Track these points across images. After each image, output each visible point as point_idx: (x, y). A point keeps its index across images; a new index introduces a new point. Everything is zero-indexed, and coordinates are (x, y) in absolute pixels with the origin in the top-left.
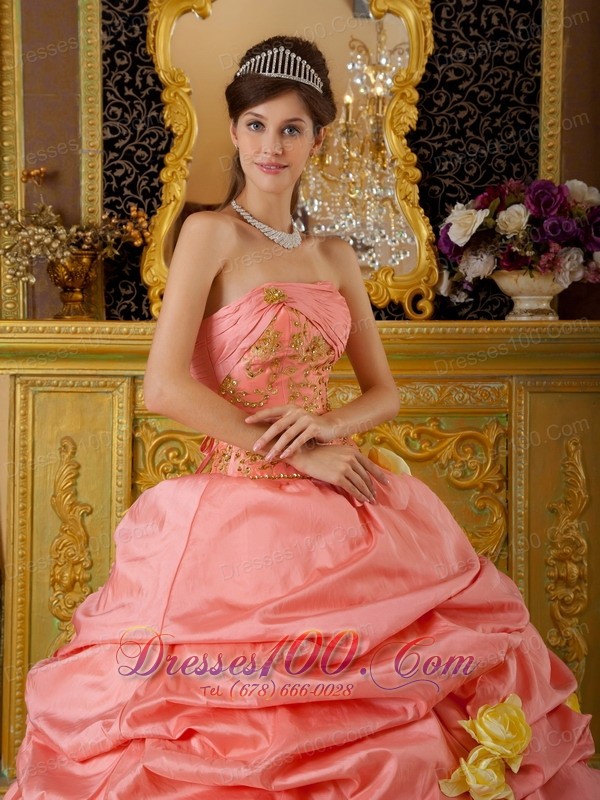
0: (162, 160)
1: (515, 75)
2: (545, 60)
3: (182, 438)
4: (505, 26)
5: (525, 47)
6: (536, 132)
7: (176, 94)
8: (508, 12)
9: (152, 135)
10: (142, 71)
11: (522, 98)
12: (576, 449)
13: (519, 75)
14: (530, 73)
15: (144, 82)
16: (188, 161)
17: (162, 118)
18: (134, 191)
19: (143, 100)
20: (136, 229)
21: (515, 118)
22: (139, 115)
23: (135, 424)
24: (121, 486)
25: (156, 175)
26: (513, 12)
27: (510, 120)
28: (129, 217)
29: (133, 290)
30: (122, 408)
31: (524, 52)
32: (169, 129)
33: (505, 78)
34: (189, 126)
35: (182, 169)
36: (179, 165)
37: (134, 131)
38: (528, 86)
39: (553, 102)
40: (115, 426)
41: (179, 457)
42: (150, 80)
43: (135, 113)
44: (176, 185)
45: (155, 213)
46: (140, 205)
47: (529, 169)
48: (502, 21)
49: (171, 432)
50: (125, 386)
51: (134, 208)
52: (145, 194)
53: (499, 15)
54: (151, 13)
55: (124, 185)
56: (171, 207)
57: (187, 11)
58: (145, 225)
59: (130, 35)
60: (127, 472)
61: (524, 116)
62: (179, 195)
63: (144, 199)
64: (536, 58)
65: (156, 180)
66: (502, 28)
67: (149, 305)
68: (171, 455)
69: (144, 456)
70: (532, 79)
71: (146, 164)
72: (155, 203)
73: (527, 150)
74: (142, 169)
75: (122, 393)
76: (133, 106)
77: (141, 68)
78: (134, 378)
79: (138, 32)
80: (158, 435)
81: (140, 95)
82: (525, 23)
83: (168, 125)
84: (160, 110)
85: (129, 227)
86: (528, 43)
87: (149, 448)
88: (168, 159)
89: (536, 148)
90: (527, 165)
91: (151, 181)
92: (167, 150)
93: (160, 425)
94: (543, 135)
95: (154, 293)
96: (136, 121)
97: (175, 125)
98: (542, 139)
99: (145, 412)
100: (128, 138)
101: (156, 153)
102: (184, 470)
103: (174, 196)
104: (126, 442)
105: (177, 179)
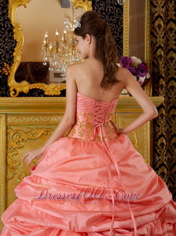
0: (13, 49)
1: (116, 26)
2: (124, 22)
3: (21, 132)
4: (113, 12)
5: (118, 18)
6: (122, 43)
7: (17, 30)
8: (113, 8)
9: (10, 42)
10: (7, 23)
11: (118, 33)
12: (135, 133)
13: (117, 26)
14: (120, 26)
15: (7, 26)
16: (21, 50)
17: (13, 37)
18: (5, 59)
19: (7, 31)
20: (6, 70)
21: (116, 38)
22: (6, 36)
23: (7, 129)
24: (3, 147)
26: (115, 8)
27: (115, 39)
28: (4, 66)
29: (5, 88)
30: (3, 123)
31: (118, 19)
32: (16, 40)
33: (113, 27)
34: (21, 40)
35: (19, 52)
36: (19, 51)
37: (5, 40)
38: (119, 29)
39: (127, 34)
40: (1, 129)
41: (20, 138)
42: (9, 26)
43: (5, 35)
44: (18, 57)
45: (12, 65)
46: (7, 63)
47: (120, 53)
48: (112, 10)
49: (17, 130)
50: (4, 117)
51: (5, 64)
52: (8, 60)
53: (111, 9)
54: (9, 5)
55: (2, 57)
56: (16, 64)
57: (20, 5)
58: (9, 69)
59: (3, 12)
60: (5, 142)
61: (118, 38)
62: (19, 60)
63: (8, 61)
64: (122, 21)
65: (12, 55)
66: (112, 12)
67: (9, 92)
68: (17, 137)
69: (10, 137)
70: (121, 27)
71: (8, 50)
72: (11, 62)
73: (120, 48)
74: (7, 52)
75: (3, 119)
76: (4, 33)
77: (7, 22)
78: (6, 114)
79: (5, 11)
80: (14, 132)
81: (6, 30)
82: (118, 11)
84: (13, 34)
85: (4, 69)
86: (119, 17)
87: (11, 135)
88: (15, 49)
89: (122, 47)
90: (120, 52)
91: (10, 56)
92: (15, 47)
93: (14, 128)
94: (124, 43)
95: (11, 89)
96: (5, 38)
97: (17, 39)
98: (124, 45)
99: (10, 124)
100: (3, 43)
101: (11, 48)
102: (21, 142)
103: (17, 60)
104: (4, 133)
105: (18, 55)
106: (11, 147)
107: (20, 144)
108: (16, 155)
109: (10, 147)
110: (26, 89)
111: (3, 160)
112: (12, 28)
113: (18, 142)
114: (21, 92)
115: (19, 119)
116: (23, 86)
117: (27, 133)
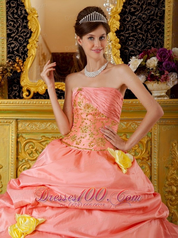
0: (28, 41)
1: (155, 9)
2: (166, 3)
3: (34, 141)
6: (163, 30)
7: (32, 17)
9: (24, 32)
10: (21, 9)
11: (158, 18)
12: (175, 145)
13: (157, 9)
14: (161, 8)
15: (21, 12)
16: (37, 41)
17: (28, 26)
18: (18, 52)
19: (21, 19)
20: (18, 66)
21: (155, 25)
22: (20, 24)
23: (18, 137)
24: (13, 158)
25: (26, 46)
27: (154, 26)
29: (18, 88)
30: (13, 130)
32: (30, 30)
33: (152, 10)
34: (37, 29)
35: (35, 44)
37: (18, 30)
38: (160, 13)
39: (169, 19)
40: (11, 137)
41: (33, 148)
42: (23, 12)
43: (18, 24)
44: (33, 50)
45: (25, 60)
46: (20, 57)
47: (161, 44)
49: (30, 139)
50: (14, 123)
51: (18, 58)
52: (22, 53)
55: (14, 50)
56: (31, 58)
58: (22, 64)
60: (15, 153)
61: (158, 24)
62: (34, 54)
63: (22, 55)
64: (163, 3)
65: (26, 48)
67: (22, 93)
68: (30, 147)
69: (21, 148)
70: (162, 11)
71: (22, 42)
72: (26, 56)
73: (160, 37)
74: (21, 44)
75: (13, 125)
76: (17, 21)
77: (20, 7)
78: (17, 119)
80: (26, 140)
81: (20, 17)
83: (30, 28)
84: (27, 23)
85: (16, 64)
87: (23, 145)
88: (30, 40)
89: (163, 36)
90: (160, 42)
91: (24, 49)
92: (29, 37)
93: (27, 137)
94: (166, 31)
95: (24, 89)
96: (18, 27)
97: (32, 28)
98: (165, 33)
99: (21, 132)
100: (16, 33)
101: (26, 39)
102: (35, 153)
103: (32, 54)
104: (14, 142)
105: (33, 48)
106: (23, 160)
107: (33, 155)
108: (29, 168)
109: (20, 159)
110: (42, 89)
111: (12, 175)
112: (26, 15)
113: (31, 154)
114: (36, 92)
115: (33, 126)
116: (38, 85)
117: (42, 143)
